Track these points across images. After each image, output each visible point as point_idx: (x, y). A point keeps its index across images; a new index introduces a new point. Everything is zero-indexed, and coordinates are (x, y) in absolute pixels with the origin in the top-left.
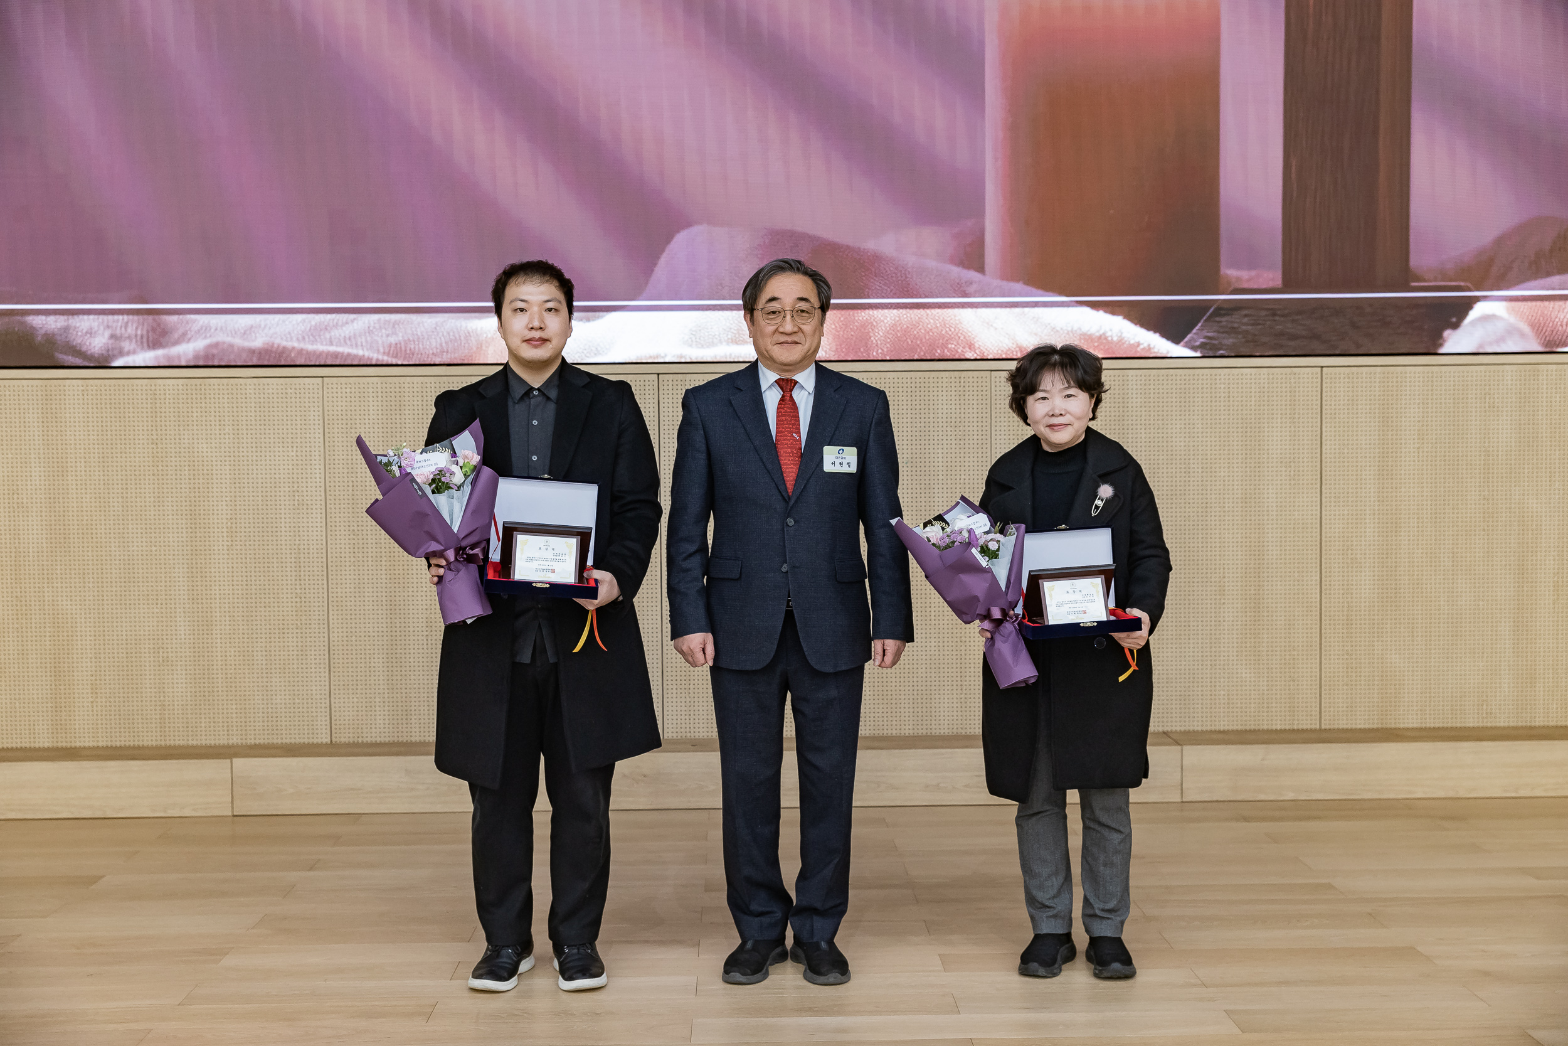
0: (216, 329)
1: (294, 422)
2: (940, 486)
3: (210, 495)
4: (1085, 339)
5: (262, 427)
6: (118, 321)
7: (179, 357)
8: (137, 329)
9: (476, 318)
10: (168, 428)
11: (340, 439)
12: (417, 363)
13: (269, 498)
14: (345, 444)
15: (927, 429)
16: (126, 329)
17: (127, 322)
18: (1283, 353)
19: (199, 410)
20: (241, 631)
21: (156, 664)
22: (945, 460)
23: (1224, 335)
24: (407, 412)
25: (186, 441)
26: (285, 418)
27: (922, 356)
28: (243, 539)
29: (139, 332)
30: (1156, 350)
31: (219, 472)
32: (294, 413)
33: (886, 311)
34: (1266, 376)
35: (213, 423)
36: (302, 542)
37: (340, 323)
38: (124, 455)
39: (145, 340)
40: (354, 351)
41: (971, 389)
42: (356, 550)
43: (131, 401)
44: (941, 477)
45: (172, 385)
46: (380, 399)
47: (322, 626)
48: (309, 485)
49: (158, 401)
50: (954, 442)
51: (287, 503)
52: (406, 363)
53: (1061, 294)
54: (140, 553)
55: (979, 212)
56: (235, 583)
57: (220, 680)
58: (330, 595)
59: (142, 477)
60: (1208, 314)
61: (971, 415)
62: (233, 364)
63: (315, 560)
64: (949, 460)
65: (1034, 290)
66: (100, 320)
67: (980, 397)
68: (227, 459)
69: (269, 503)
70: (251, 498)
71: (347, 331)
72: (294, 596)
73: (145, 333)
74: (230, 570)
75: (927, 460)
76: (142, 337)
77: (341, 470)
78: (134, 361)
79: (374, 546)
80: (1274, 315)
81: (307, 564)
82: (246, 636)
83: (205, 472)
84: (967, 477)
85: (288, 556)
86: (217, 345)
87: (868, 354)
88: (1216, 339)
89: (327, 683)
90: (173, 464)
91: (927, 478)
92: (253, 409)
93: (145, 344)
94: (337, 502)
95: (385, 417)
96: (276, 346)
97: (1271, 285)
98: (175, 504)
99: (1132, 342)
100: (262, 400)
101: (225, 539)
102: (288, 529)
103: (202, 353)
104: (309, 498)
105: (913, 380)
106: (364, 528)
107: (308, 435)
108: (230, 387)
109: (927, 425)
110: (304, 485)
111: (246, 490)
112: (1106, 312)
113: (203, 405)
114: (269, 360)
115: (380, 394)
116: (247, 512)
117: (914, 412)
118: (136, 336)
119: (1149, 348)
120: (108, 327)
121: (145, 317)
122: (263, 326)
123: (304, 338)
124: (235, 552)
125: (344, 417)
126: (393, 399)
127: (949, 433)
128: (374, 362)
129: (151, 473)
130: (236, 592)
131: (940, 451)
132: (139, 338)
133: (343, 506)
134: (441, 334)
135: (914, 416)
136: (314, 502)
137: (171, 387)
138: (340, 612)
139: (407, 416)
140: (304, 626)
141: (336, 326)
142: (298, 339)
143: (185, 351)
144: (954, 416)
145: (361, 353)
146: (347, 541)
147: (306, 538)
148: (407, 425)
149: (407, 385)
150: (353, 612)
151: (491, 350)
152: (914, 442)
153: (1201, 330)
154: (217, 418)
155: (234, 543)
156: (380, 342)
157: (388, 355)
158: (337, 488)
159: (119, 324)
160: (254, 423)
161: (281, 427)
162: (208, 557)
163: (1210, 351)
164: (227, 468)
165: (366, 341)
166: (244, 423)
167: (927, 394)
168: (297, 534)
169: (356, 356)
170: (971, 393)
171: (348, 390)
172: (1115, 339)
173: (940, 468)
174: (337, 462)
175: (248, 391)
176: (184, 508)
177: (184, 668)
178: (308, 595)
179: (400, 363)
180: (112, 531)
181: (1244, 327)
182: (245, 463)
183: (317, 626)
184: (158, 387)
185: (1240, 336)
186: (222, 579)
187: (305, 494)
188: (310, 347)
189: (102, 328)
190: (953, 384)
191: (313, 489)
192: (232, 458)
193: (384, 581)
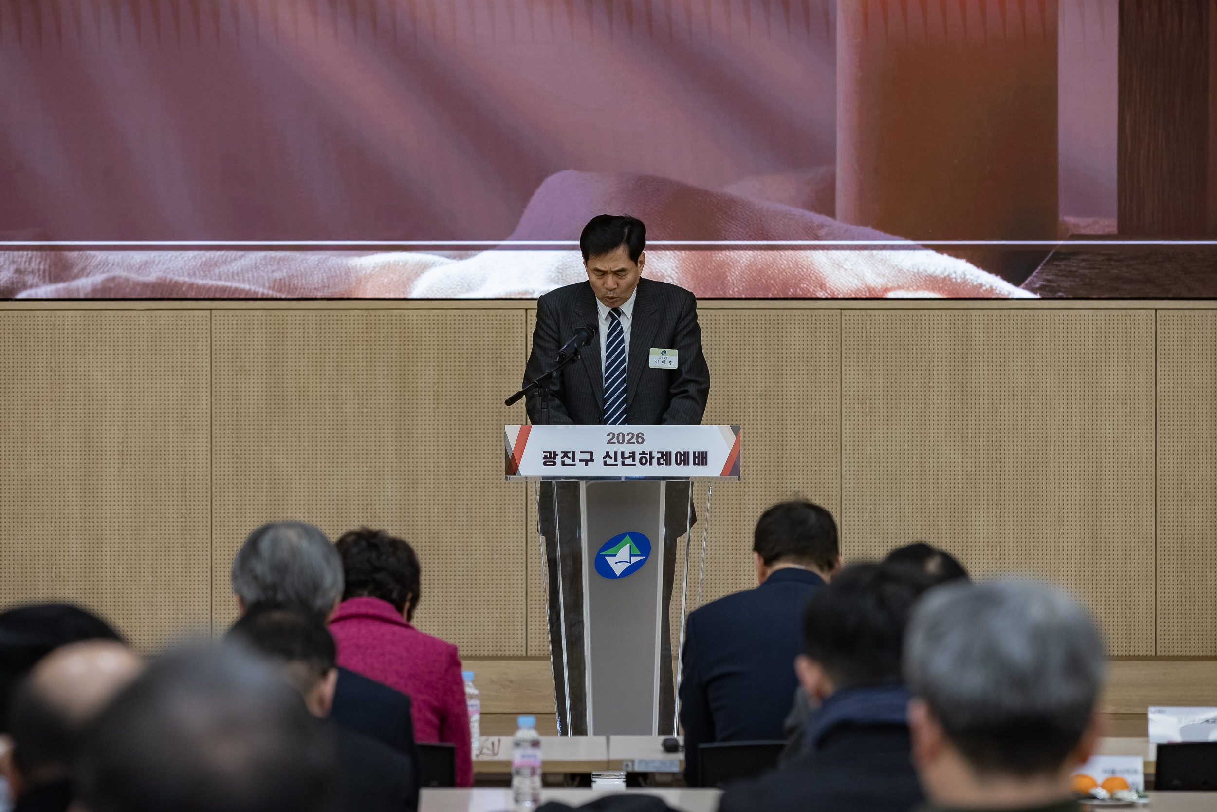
0: (113, 265)
1: (183, 352)
2: (793, 418)
3: (104, 419)
4: (930, 281)
5: (154, 357)
6: (22, 256)
7: (78, 290)
8: (40, 263)
9: (356, 255)
10: (66, 356)
11: (227, 368)
12: (300, 297)
13: (158, 423)
14: (230, 372)
15: (780, 364)
16: (30, 264)
17: (31, 258)
18: (1118, 296)
19: (95, 340)
20: (129, 549)
21: (49, 579)
22: (797, 393)
23: (1064, 278)
24: (289, 343)
25: (82, 369)
26: (175, 348)
27: (776, 294)
28: (133, 461)
29: (42, 267)
30: (998, 292)
31: (112, 398)
32: (183, 343)
33: (742, 252)
34: (1103, 318)
35: (108, 352)
36: (188, 465)
37: (229, 259)
38: (24, 382)
39: (47, 274)
40: (241, 286)
41: (822, 326)
42: (239, 473)
43: (32, 331)
44: (793, 410)
45: (70, 315)
46: (264, 331)
47: (205, 545)
48: (196, 411)
49: (57, 331)
50: (805, 376)
51: (175, 427)
52: (289, 297)
53: (907, 238)
54: (37, 474)
55: (831, 159)
56: (125, 503)
57: (108, 596)
58: (214, 515)
59: (41, 403)
60: (1047, 258)
61: (822, 351)
62: (128, 297)
63: (201, 482)
64: (801, 393)
65: (882, 234)
66: (6, 256)
67: (831, 334)
68: (120, 386)
69: (158, 428)
70: (142, 423)
71: (236, 266)
72: (179, 516)
73: (47, 267)
74: (121, 491)
75: (780, 393)
76: (44, 271)
77: (226, 398)
78: (37, 294)
79: (256, 469)
80: (1110, 259)
81: (192, 486)
82: (134, 553)
83: (99, 398)
84: (818, 410)
85: (175, 478)
86: (113, 279)
87: (725, 293)
88: (1055, 282)
89: (209, 599)
90: (70, 390)
91: (780, 410)
92: (145, 340)
93: (47, 278)
94: (222, 427)
95: (268, 347)
96: (168, 280)
97: (1107, 231)
98: (70, 428)
99: (975, 283)
100: (154, 331)
101: (117, 461)
102: (175, 453)
103: (99, 287)
104: (196, 423)
105: (768, 318)
106: (247, 452)
107: (196, 364)
108: (125, 319)
109: (780, 359)
110: (192, 411)
111: (137, 415)
112: (950, 255)
113: (99, 335)
114: (161, 294)
115: (264, 326)
116: (138, 436)
117: (768, 347)
118: (39, 270)
119: (991, 289)
120: (13, 262)
121: (48, 253)
122: (156, 262)
123: (194, 273)
124: (125, 474)
125: (230, 348)
126: (277, 331)
127: (801, 368)
128: (259, 296)
129: (49, 398)
130: (125, 511)
131: (792, 385)
132: (41, 272)
133: (227, 431)
134: (322, 271)
135: (768, 351)
136: (200, 427)
137: (70, 319)
138: (223, 532)
139: (289, 347)
140: (188, 545)
141: (225, 262)
142: (189, 274)
143: (84, 284)
144: (805, 351)
145: (247, 287)
146: (230, 465)
147: (192, 461)
148: (289, 356)
149: (289, 318)
150: (235, 532)
151: (369, 286)
152: (768, 376)
153: (1040, 273)
154: (112, 348)
155: (125, 466)
156: (266, 278)
157: (273, 289)
158: (222, 414)
159: (24, 259)
160: (146, 352)
161: (171, 356)
162: (100, 478)
163: (1048, 293)
164: (120, 394)
165: (253, 277)
166: (137, 352)
167: (780, 330)
168: (184, 457)
169: (243, 290)
170: (822, 330)
171: (235, 322)
172: (959, 280)
173: (793, 401)
174: (222, 390)
175: (141, 322)
176: (78, 432)
177: (75, 583)
178: (192, 515)
179: (283, 296)
180: (11, 453)
181: (1081, 271)
182: (137, 390)
183: (200, 545)
184: (58, 319)
185: (1078, 280)
186: (112, 499)
187: (192, 419)
188: (200, 282)
189: (8, 263)
190: (805, 322)
191: (200, 415)
192: (125, 386)
193: (264, 502)
